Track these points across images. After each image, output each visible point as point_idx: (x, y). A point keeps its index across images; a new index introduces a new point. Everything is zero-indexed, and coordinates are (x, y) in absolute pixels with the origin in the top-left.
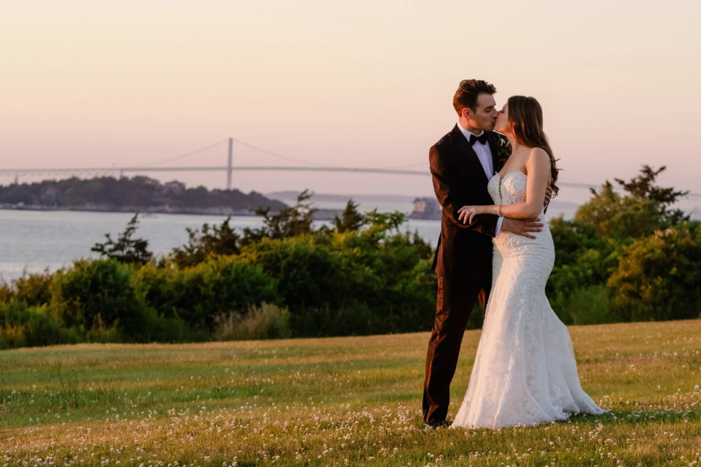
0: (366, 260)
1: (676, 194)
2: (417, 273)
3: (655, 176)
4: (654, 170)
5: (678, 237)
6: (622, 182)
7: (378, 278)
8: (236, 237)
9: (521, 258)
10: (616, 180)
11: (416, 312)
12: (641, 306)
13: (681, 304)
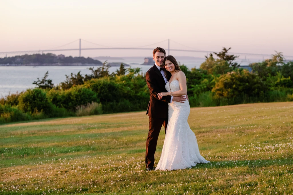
0: (128, 85)
1: (235, 57)
2: (146, 89)
3: (227, 51)
4: (227, 49)
5: (235, 74)
6: (216, 54)
7: (132, 91)
8: (83, 78)
9: (179, 111)
10: (214, 53)
12: (223, 99)
13: (238, 98)
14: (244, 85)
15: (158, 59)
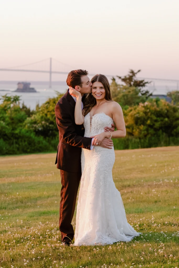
1: (146, 83)
2: (26, 124)
3: (135, 75)
4: (135, 72)
5: (150, 106)
6: (120, 78)
7: (7, 127)
10: (117, 76)
11: (26, 143)
12: (134, 139)
13: (153, 138)
14: (162, 120)
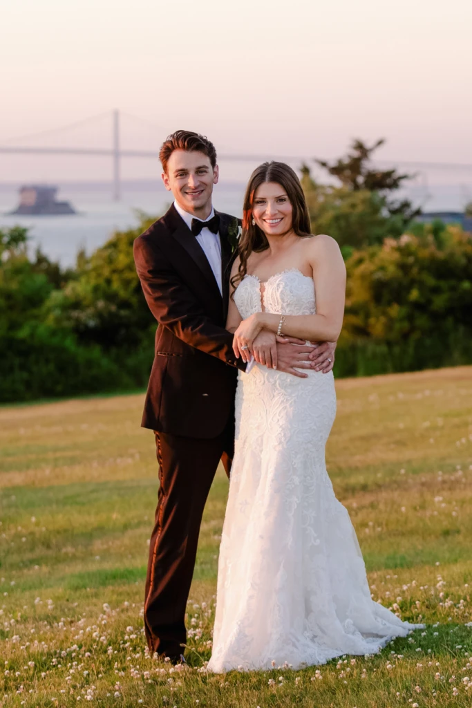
1: (401, 178)
3: (370, 154)
4: (369, 144)
5: (418, 247)
6: (324, 164)
10: (316, 161)
12: (371, 348)
13: (428, 342)
14: (453, 289)
15: (183, 182)
